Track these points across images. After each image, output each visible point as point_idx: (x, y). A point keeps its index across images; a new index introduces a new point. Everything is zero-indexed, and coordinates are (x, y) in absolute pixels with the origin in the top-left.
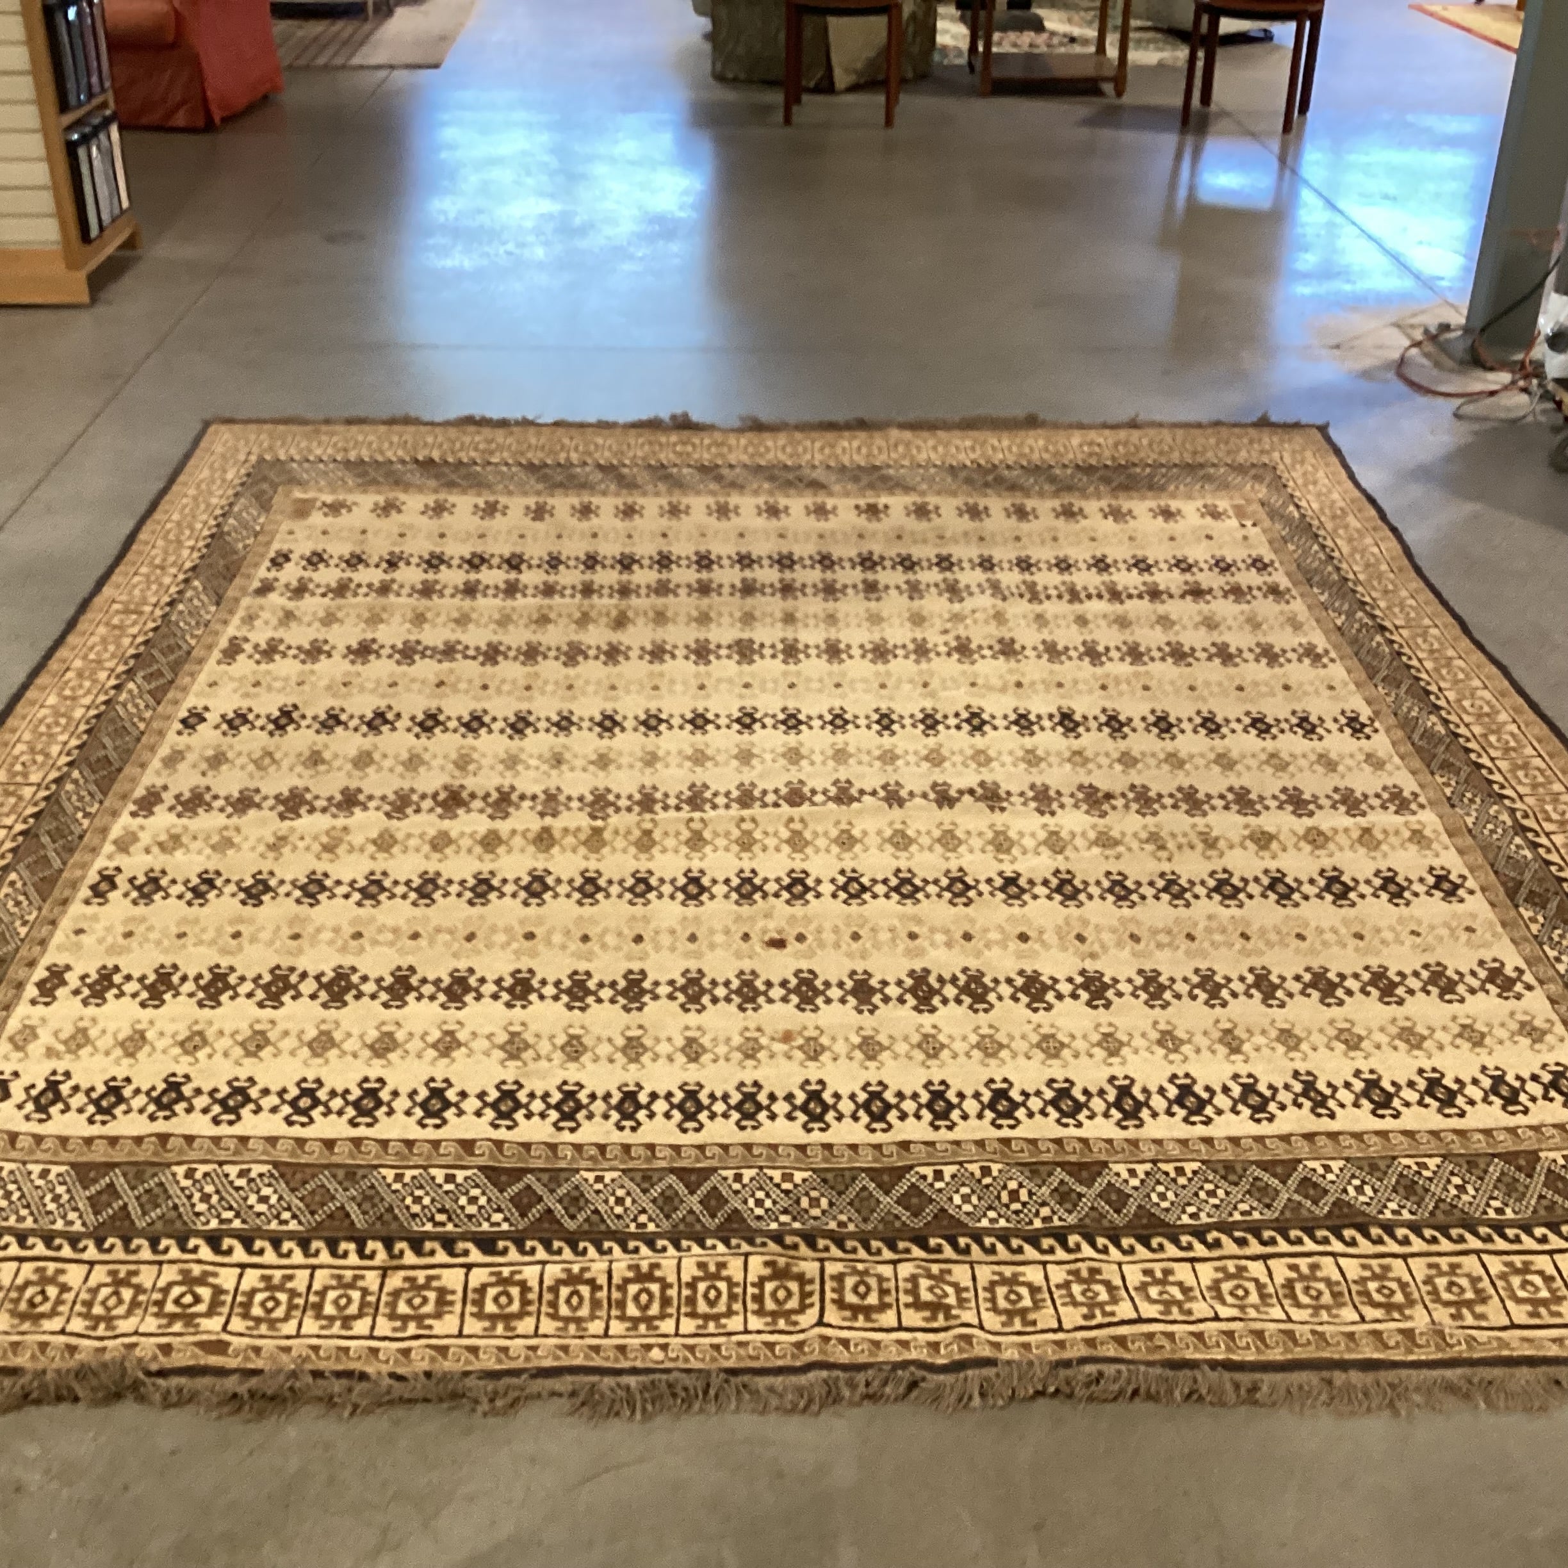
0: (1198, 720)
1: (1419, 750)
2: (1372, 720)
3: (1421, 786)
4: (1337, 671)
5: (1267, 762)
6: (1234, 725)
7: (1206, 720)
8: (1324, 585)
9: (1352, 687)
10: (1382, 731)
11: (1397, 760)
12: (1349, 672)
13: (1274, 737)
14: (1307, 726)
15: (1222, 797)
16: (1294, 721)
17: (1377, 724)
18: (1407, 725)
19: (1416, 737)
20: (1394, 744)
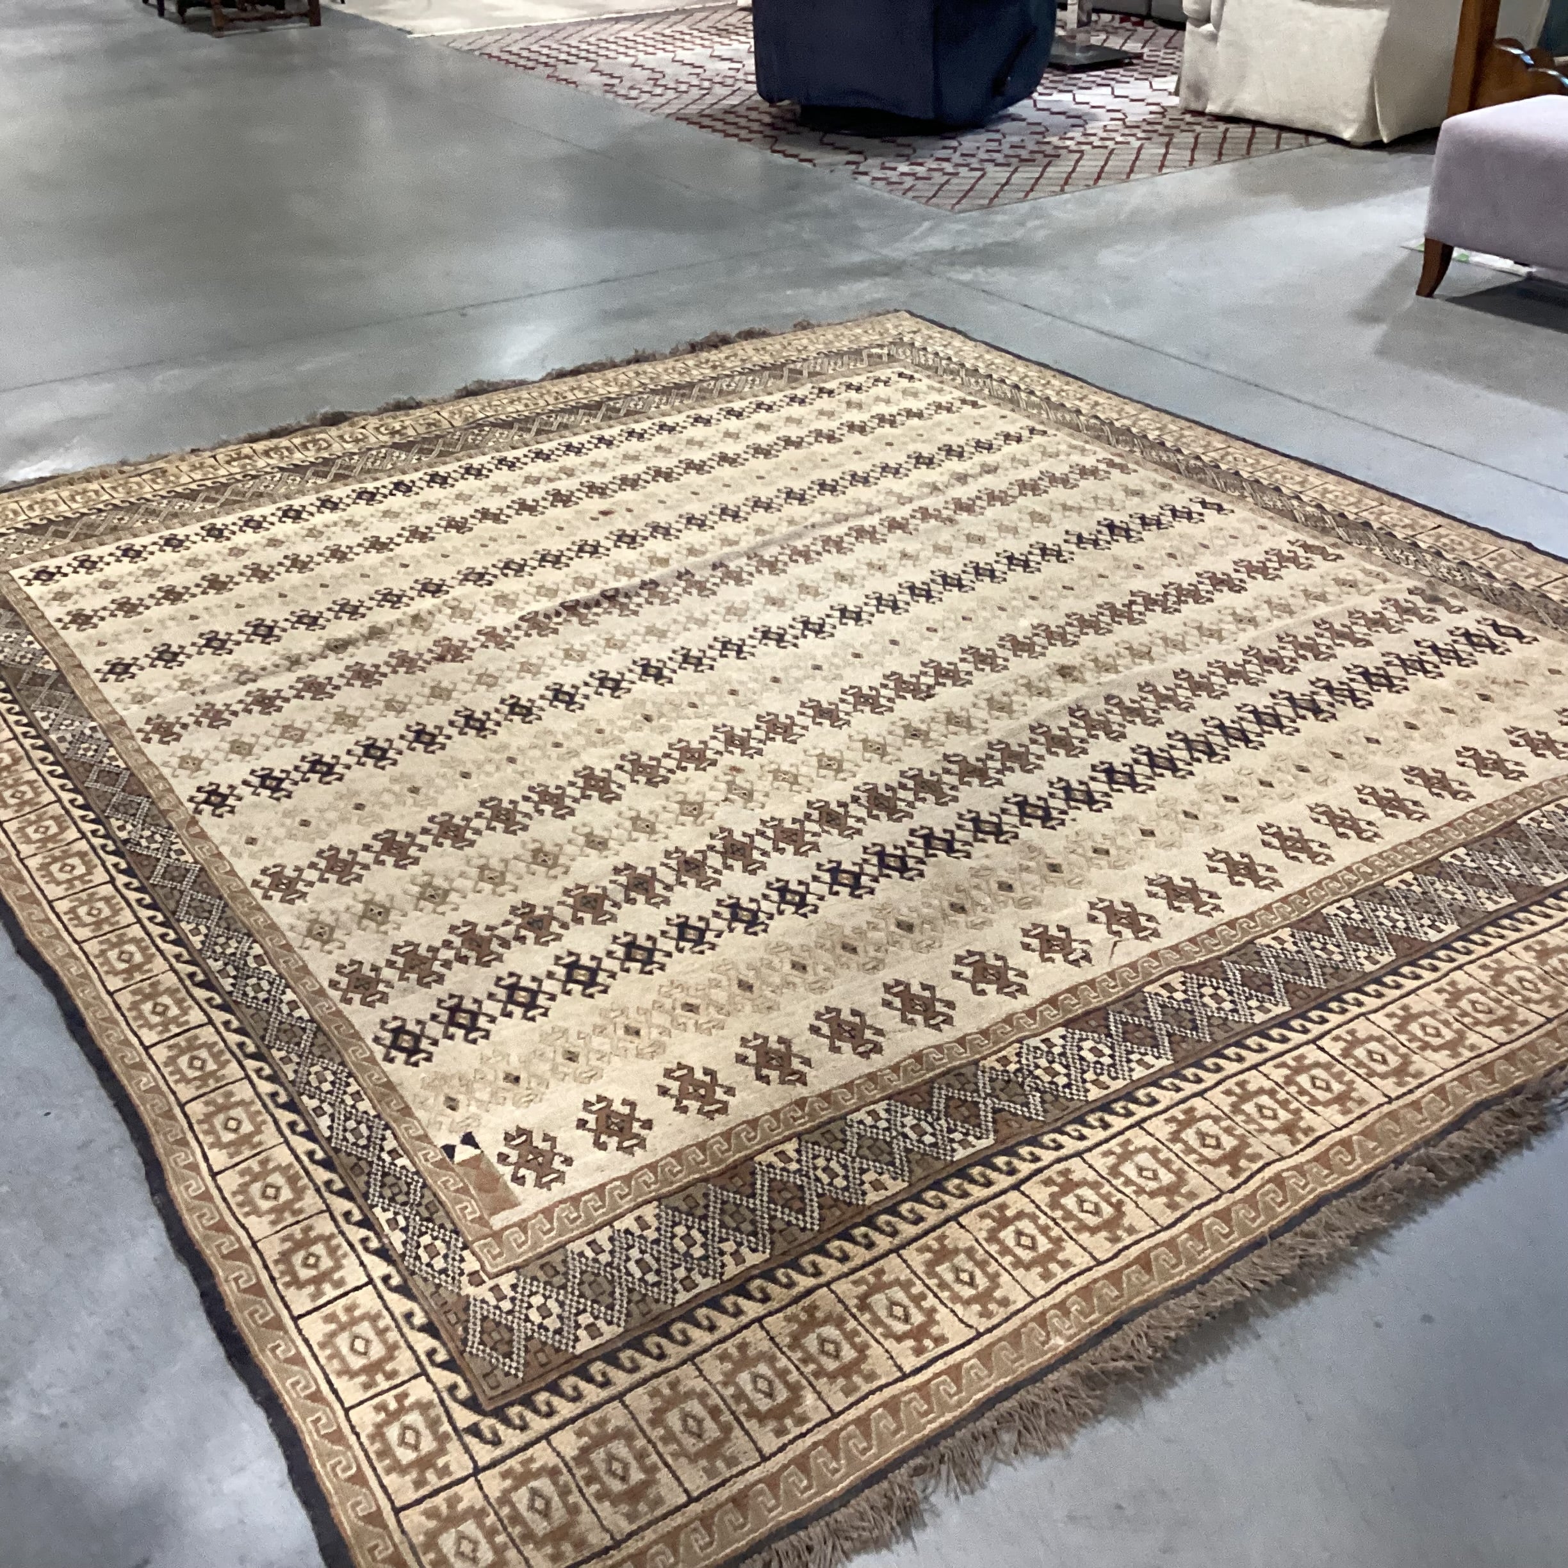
0: (391, 754)
1: (142, 791)
2: (198, 811)
3: (139, 751)
4: (247, 869)
5: (304, 732)
6: (352, 760)
7: (383, 757)
8: (290, 1033)
9: (225, 850)
10: (184, 799)
11: (166, 772)
12: (232, 872)
13: (303, 758)
14: (270, 782)
15: (337, 688)
16: (286, 785)
17: (191, 806)
18: (156, 818)
19: (146, 805)
20: (171, 790)
